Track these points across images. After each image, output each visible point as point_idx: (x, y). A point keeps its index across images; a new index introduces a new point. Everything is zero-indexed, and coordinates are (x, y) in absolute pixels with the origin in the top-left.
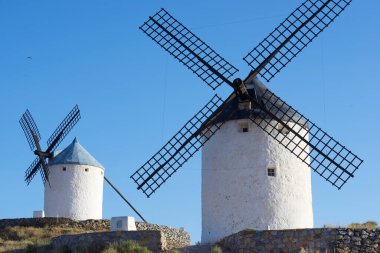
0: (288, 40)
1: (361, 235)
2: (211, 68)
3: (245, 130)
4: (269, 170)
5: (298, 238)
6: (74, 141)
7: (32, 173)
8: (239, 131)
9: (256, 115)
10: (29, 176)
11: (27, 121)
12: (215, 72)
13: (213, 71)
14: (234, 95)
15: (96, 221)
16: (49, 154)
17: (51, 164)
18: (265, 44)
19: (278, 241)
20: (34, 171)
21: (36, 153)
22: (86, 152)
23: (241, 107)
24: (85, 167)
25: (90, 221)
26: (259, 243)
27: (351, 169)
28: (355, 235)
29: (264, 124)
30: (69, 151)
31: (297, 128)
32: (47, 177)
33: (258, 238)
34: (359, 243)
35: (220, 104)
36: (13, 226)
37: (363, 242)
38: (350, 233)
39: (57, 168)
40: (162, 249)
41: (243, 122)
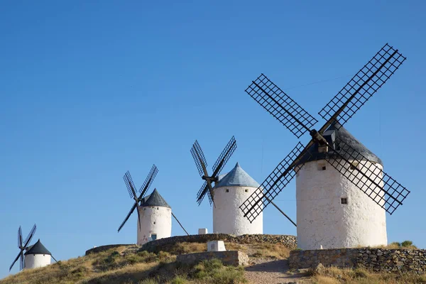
0: (353, 96)
1: (376, 253)
3: (324, 168)
4: (342, 199)
5: (329, 255)
6: (237, 165)
7: (202, 195)
8: (319, 170)
9: (331, 157)
10: (200, 198)
11: (196, 151)
12: (300, 123)
14: (312, 143)
15: (250, 236)
16: (214, 178)
17: (216, 187)
19: (316, 257)
20: (204, 193)
21: (204, 178)
22: (246, 174)
23: (320, 150)
24: (246, 188)
25: (244, 235)
26: (302, 259)
28: (372, 254)
30: (232, 174)
31: (360, 167)
32: (212, 199)
33: (302, 256)
35: (302, 149)
36: (181, 242)
37: (378, 258)
39: (222, 190)
40: (240, 264)
41: (321, 162)
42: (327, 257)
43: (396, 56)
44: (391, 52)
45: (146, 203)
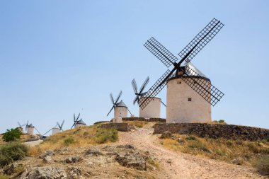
3: (180, 83)
9: (184, 77)
16: (140, 94)
20: (136, 101)
21: (136, 94)
26: (161, 129)
27: (219, 98)
31: (198, 82)
40: (128, 130)
41: (179, 79)
43: (219, 24)
44: (217, 22)
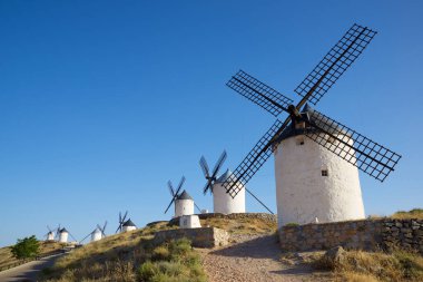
0: (327, 72)
1: (410, 225)
2: (274, 103)
3: (302, 143)
4: (322, 172)
7: (206, 189)
9: (308, 131)
10: (205, 191)
11: (203, 162)
12: (276, 104)
13: (275, 104)
16: (213, 178)
17: (215, 184)
18: (310, 78)
19: (320, 235)
23: (298, 126)
28: (404, 226)
29: (315, 136)
30: (224, 176)
31: (340, 137)
32: (212, 191)
33: (299, 233)
34: (410, 235)
35: (280, 125)
37: (414, 233)
38: (398, 224)
39: (219, 186)
40: (217, 244)
41: (299, 137)
42: (337, 234)
43: (366, 32)
45: (179, 198)
